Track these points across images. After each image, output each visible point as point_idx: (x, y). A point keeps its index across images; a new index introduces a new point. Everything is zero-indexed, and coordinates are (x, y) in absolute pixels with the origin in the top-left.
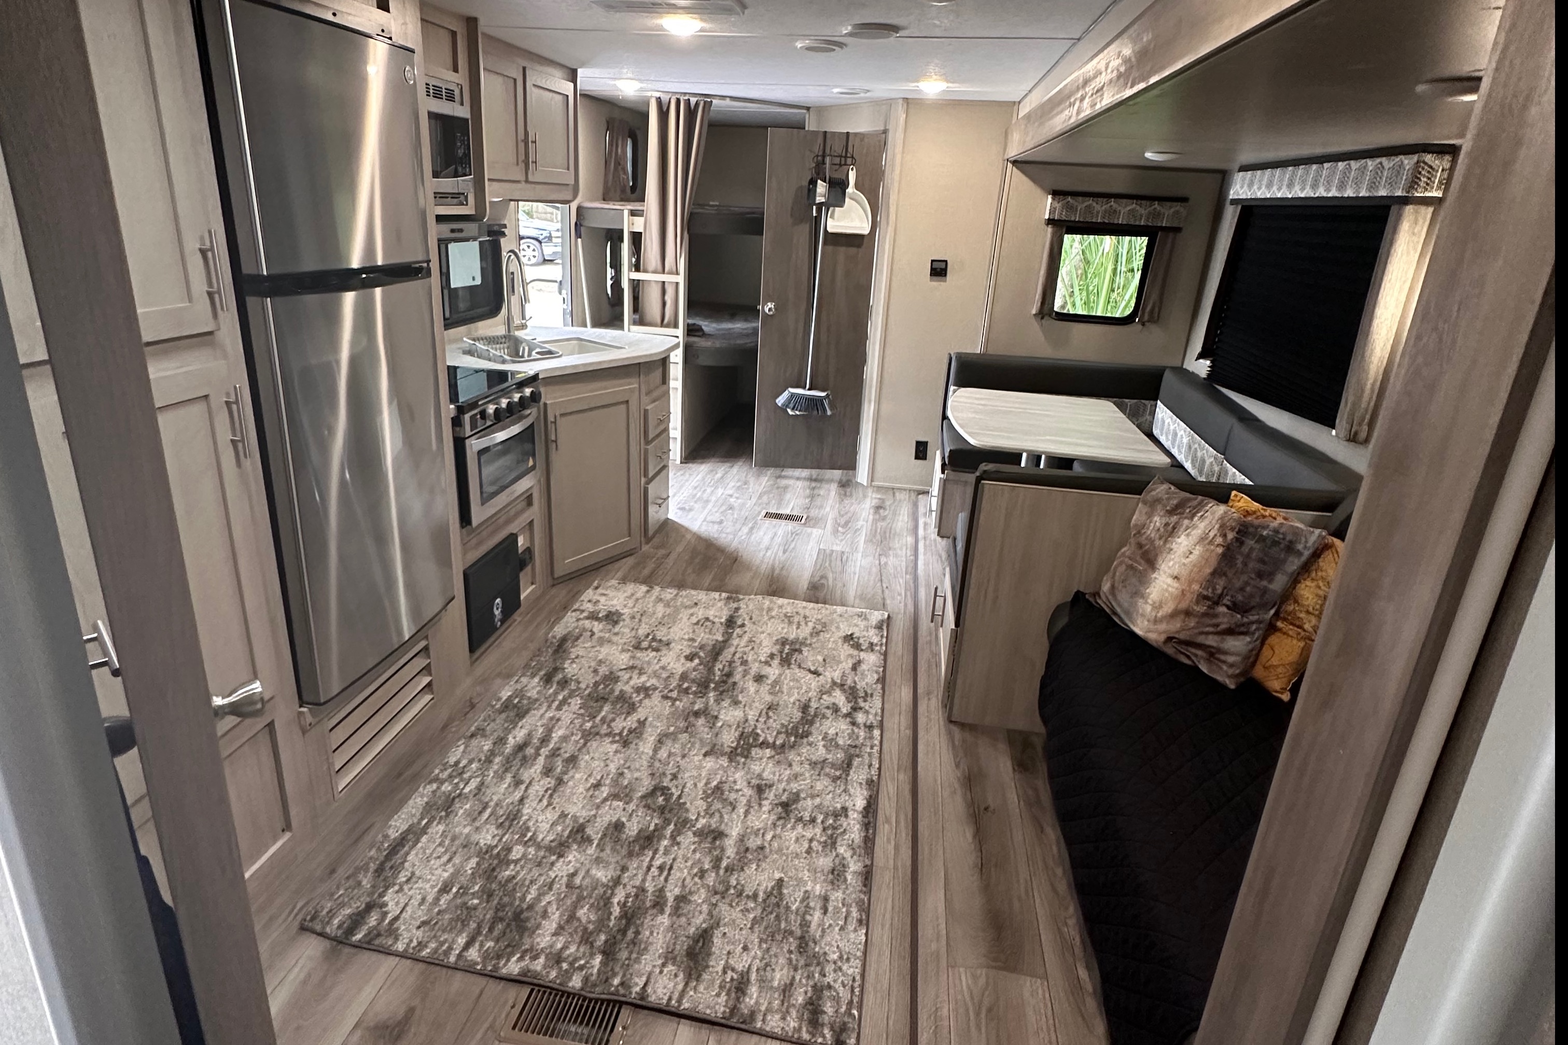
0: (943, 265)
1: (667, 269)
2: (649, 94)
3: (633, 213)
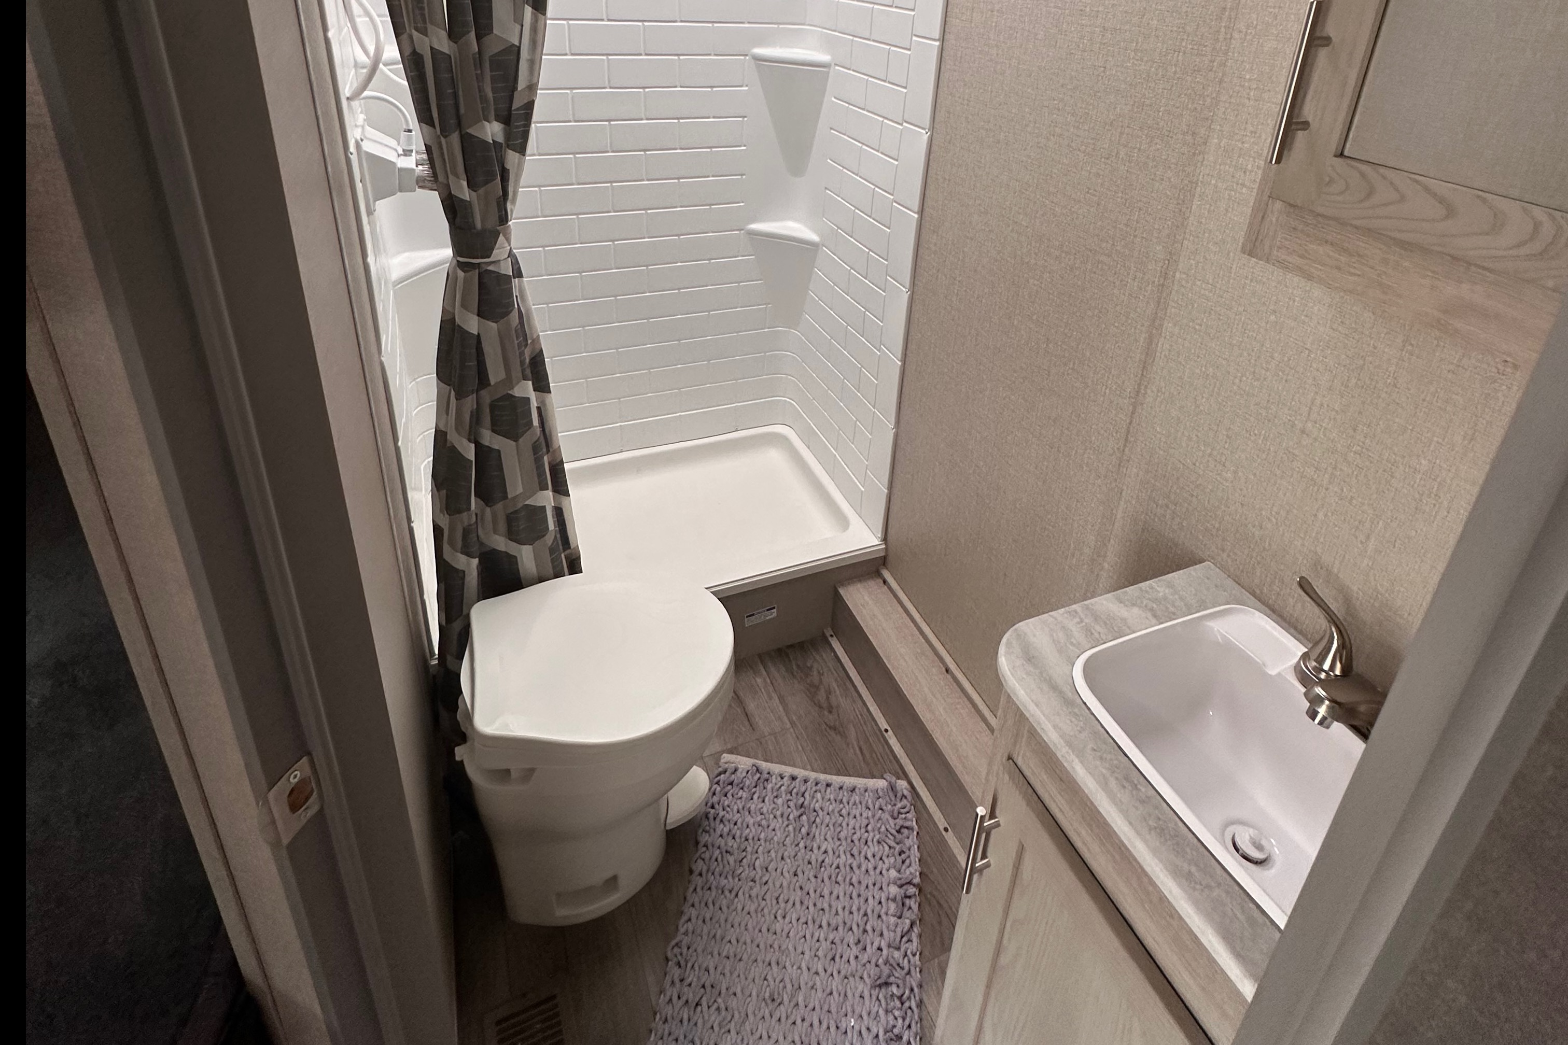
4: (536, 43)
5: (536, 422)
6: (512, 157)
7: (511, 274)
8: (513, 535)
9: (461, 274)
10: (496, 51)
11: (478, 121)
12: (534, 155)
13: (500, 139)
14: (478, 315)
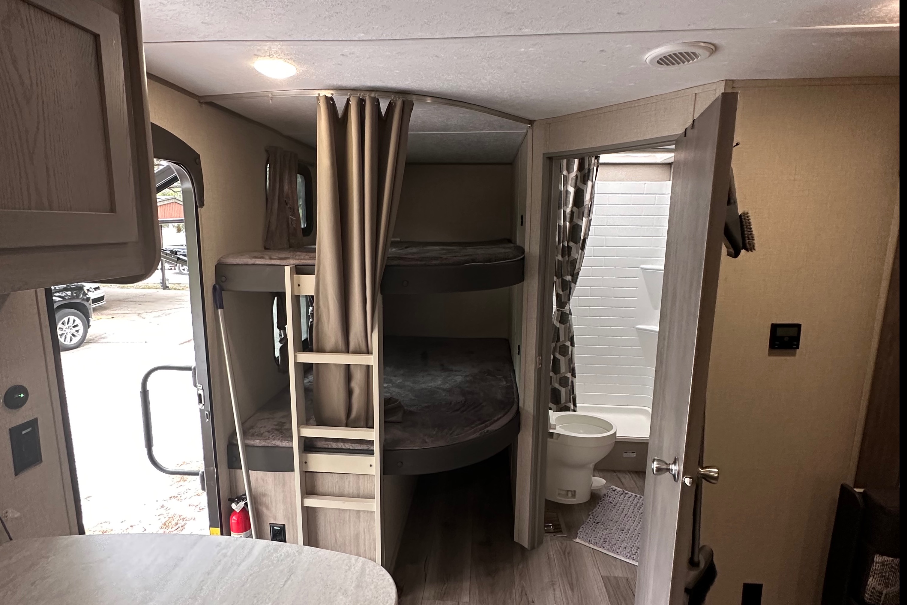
0: (792, 332)
1: (352, 346)
2: (316, 93)
3: (299, 270)
4: (582, 258)
5: (570, 353)
6: (573, 284)
7: (569, 313)
8: (560, 384)
9: (557, 312)
10: (572, 259)
11: (565, 276)
12: (578, 286)
13: (571, 280)
14: (560, 322)
